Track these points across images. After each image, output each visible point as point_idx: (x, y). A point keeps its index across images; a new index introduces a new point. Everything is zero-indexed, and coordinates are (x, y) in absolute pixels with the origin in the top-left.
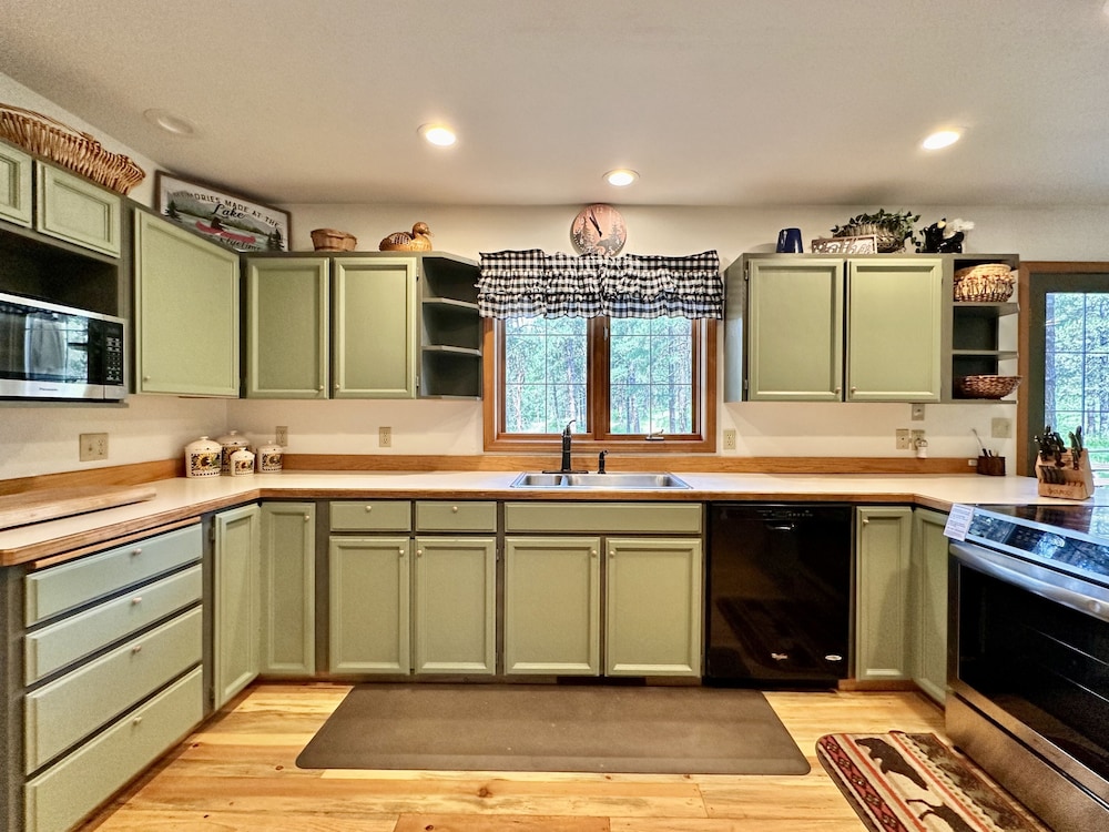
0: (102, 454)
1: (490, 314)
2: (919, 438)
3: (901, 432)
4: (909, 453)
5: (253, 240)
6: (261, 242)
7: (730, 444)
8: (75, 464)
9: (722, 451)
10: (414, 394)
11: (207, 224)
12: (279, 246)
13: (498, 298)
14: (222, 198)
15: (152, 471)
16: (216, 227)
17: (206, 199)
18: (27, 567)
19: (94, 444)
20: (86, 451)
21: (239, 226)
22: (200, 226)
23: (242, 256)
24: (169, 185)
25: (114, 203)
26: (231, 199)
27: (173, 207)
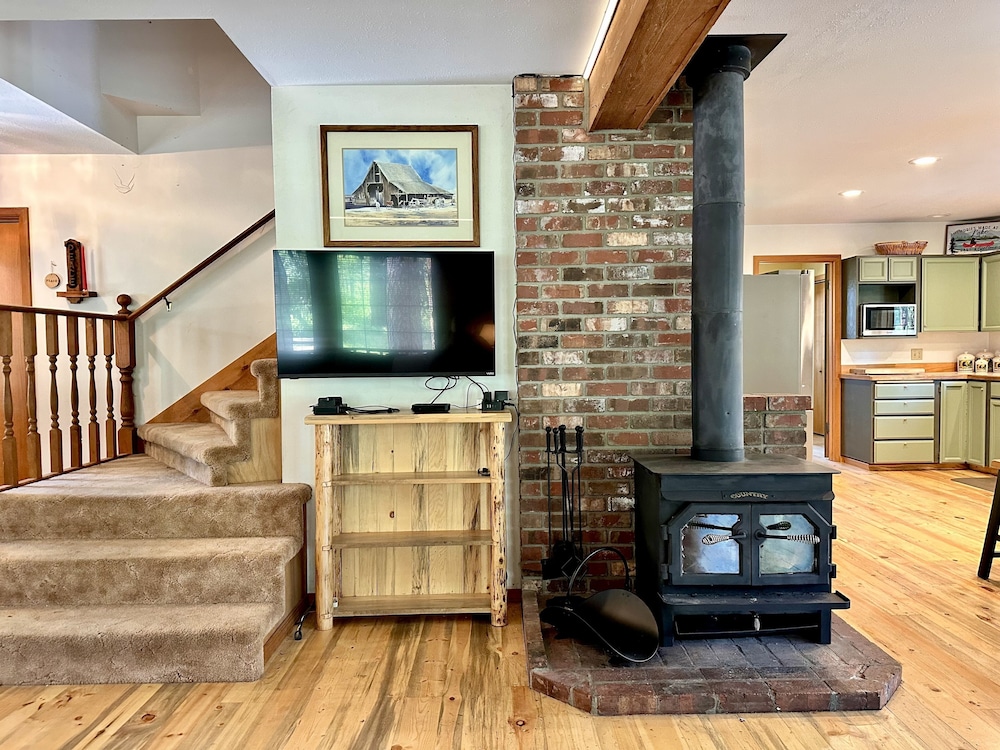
0: (920, 358)
5: (992, 244)
6: (998, 242)
8: (911, 361)
11: (969, 243)
14: (977, 226)
15: (942, 368)
16: (973, 243)
17: (969, 230)
18: (875, 382)
19: (917, 353)
20: (913, 356)
21: (985, 238)
22: (965, 245)
23: (981, 257)
24: (952, 230)
25: (914, 260)
26: (982, 225)
27: (953, 240)
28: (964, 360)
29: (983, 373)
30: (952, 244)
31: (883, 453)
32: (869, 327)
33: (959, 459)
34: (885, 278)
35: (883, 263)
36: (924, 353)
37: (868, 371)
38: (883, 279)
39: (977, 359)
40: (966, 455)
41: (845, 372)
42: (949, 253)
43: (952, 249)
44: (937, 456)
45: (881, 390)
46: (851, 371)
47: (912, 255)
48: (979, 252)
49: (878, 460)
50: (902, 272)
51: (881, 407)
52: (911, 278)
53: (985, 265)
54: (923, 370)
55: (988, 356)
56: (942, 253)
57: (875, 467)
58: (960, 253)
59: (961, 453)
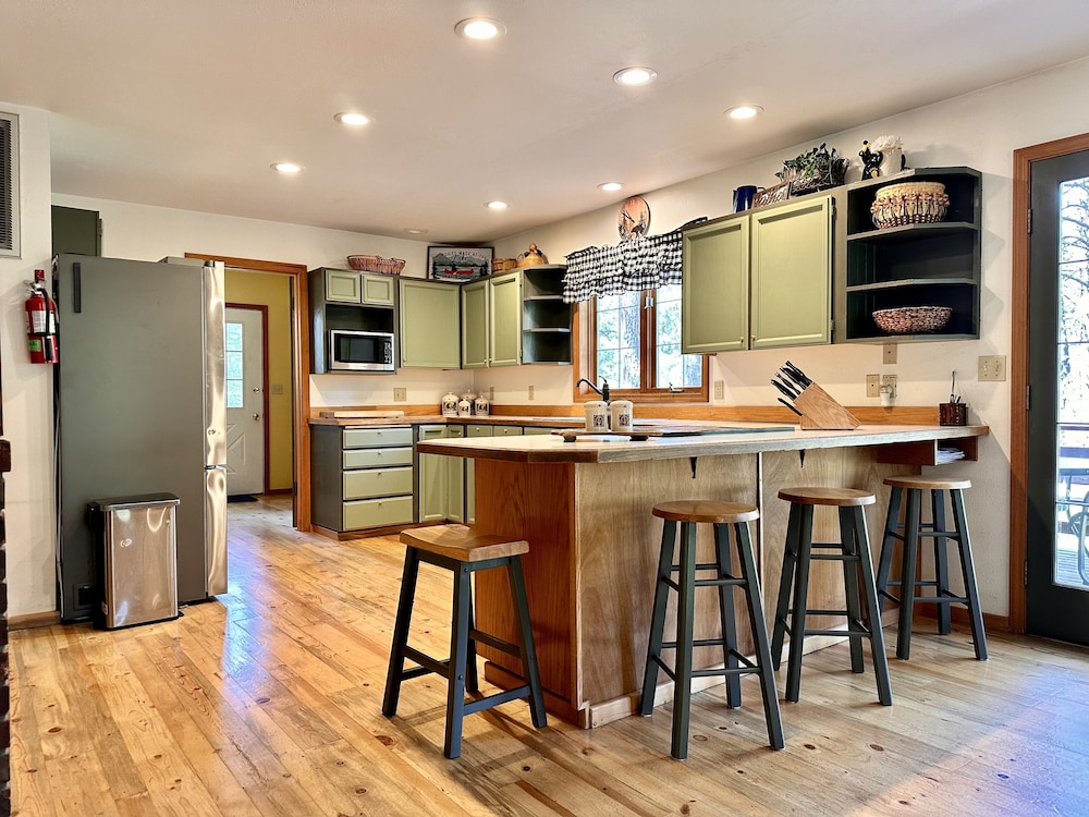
0: (404, 399)
1: (572, 300)
2: (889, 385)
3: (871, 378)
4: (883, 401)
5: (472, 272)
6: (477, 271)
7: (721, 396)
8: (392, 402)
9: (714, 401)
10: (519, 362)
11: (450, 269)
12: (486, 273)
13: (575, 288)
14: (457, 251)
15: (427, 410)
16: (454, 269)
17: (450, 253)
18: (343, 427)
19: (400, 393)
20: (397, 397)
21: (465, 265)
22: (446, 271)
23: (461, 285)
24: (435, 252)
25: (390, 280)
26: (462, 250)
27: (434, 264)
28: (448, 401)
29: (466, 415)
30: (434, 269)
31: (354, 516)
32: (338, 358)
33: (439, 516)
34: (356, 299)
35: (354, 279)
36: (408, 393)
37: (337, 414)
38: (354, 299)
39: (461, 400)
40: (447, 510)
41: (314, 416)
42: (431, 277)
43: (434, 274)
44: (416, 514)
45: (350, 438)
46: (321, 414)
47: (387, 275)
48: (460, 281)
49: (347, 526)
50: (377, 294)
51: (350, 458)
52: (389, 302)
53: (464, 294)
54: (402, 413)
55: (471, 397)
56: (424, 277)
57: (345, 536)
58: (442, 279)
59: (441, 510)
